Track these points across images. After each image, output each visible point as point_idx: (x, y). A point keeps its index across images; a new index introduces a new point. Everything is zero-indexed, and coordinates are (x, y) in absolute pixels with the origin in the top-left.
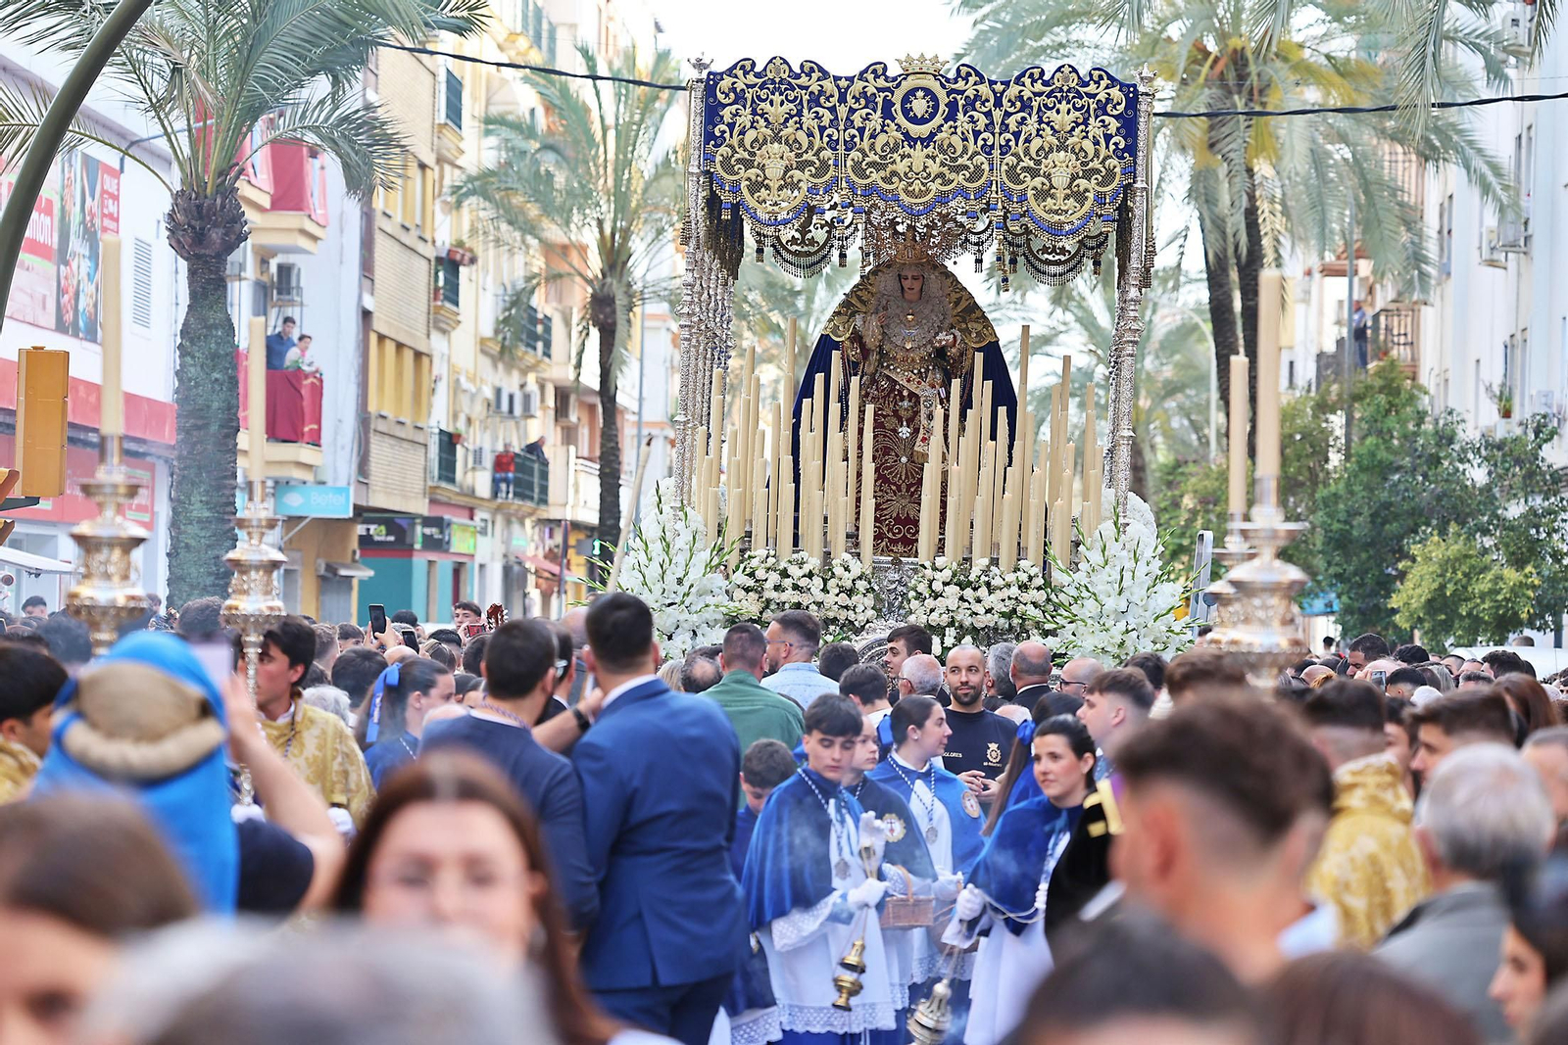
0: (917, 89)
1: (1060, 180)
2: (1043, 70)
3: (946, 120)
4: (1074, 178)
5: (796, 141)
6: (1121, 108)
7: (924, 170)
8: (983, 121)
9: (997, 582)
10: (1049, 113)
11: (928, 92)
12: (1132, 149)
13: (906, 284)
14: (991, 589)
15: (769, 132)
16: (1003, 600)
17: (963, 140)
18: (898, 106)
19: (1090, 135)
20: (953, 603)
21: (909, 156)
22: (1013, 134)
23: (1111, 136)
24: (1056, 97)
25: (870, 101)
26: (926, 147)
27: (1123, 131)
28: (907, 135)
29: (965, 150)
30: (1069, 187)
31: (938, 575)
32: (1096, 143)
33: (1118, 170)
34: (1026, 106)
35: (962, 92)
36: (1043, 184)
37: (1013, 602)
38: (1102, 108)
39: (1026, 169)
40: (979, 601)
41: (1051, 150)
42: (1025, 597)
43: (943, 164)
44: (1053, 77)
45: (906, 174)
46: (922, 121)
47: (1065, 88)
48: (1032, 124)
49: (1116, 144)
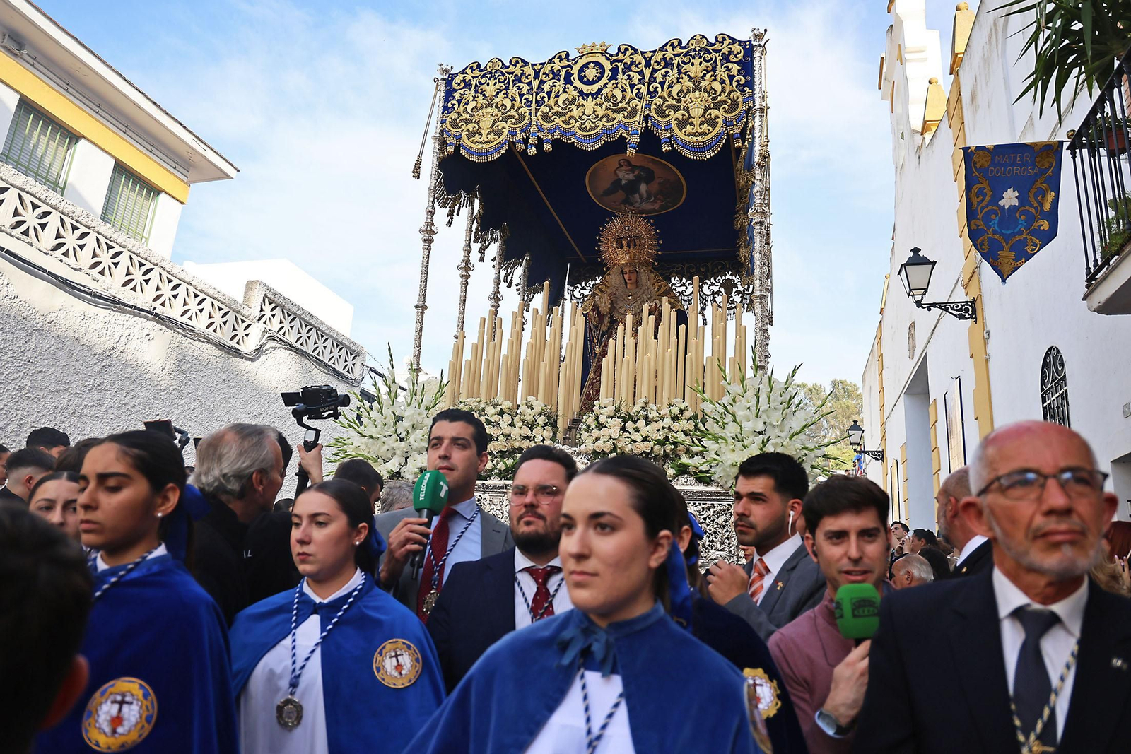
0: (589, 63)
1: (696, 111)
2: (680, 40)
3: (610, 80)
4: (706, 109)
5: (503, 105)
6: (740, 56)
7: (594, 113)
8: (636, 77)
9: (653, 415)
10: (686, 66)
11: (597, 64)
12: (750, 85)
13: (626, 277)
14: (648, 421)
15: (485, 101)
16: (658, 430)
17: (622, 91)
18: (576, 76)
19: (718, 78)
20: (615, 432)
21: (583, 105)
22: (660, 83)
23: (734, 76)
24: (691, 55)
25: (556, 75)
26: (595, 99)
27: (743, 72)
28: (581, 93)
29: (624, 97)
30: (703, 115)
31: (603, 411)
32: (723, 82)
33: (740, 100)
34: (668, 64)
35: (621, 61)
36: (683, 115)
37: (666, 430)
38: (726, 59)
39: (669, 106)
40: (637, 430)
41: (688, 91)
42: (676, 426)
43: (607, 108)
44: (688, 43)
45: (580, 117)
46: (593, 82)
47: (697, 49)
48: (673, 74)
49: (738, 81)
